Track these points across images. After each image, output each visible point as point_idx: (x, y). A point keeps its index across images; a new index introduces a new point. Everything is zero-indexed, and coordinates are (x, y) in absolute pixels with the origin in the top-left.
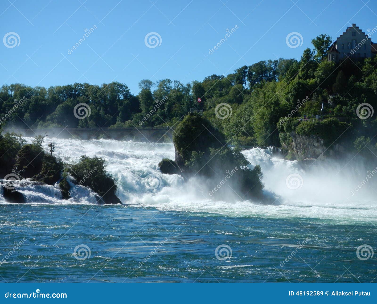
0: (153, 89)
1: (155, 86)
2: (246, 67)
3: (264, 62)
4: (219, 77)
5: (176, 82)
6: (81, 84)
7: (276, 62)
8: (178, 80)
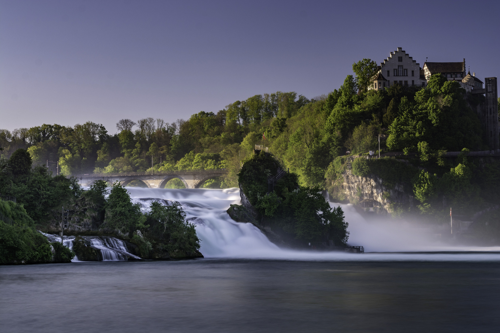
0: (135, 129)
1: (136, 126)
2: (239, 103)
3: (259, 96)
4: (208, 114)
5: (159, 121)
6: (50, 126)
7: (273, 96)
8: (161, 119)
